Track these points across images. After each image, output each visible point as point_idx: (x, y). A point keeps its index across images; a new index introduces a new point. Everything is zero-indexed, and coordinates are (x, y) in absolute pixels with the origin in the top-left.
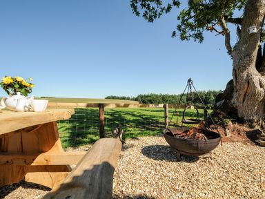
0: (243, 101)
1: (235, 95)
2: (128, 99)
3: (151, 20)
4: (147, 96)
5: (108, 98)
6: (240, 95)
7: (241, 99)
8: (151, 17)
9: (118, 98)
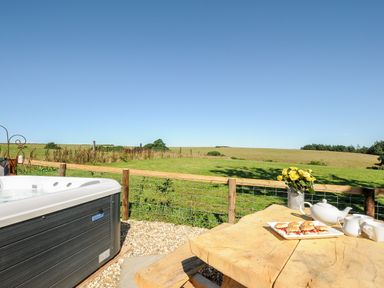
5: (307, 148)
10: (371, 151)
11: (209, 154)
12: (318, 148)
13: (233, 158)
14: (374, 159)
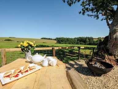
0: (112, 47)
1: (109, 44)
2: (52, 39)
3: (70, 5)
4: (60, 38)
5: (42, 39)
6: (111, 44)
7: (111, 46)
8: (70, 3)
9: (47, 39)
10: (55, 40)
11: (5, 40)
12: (45, 39)
13: (17, 42)
14: (56, 41)
